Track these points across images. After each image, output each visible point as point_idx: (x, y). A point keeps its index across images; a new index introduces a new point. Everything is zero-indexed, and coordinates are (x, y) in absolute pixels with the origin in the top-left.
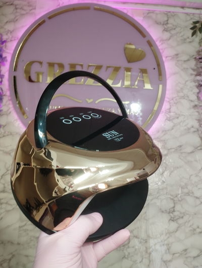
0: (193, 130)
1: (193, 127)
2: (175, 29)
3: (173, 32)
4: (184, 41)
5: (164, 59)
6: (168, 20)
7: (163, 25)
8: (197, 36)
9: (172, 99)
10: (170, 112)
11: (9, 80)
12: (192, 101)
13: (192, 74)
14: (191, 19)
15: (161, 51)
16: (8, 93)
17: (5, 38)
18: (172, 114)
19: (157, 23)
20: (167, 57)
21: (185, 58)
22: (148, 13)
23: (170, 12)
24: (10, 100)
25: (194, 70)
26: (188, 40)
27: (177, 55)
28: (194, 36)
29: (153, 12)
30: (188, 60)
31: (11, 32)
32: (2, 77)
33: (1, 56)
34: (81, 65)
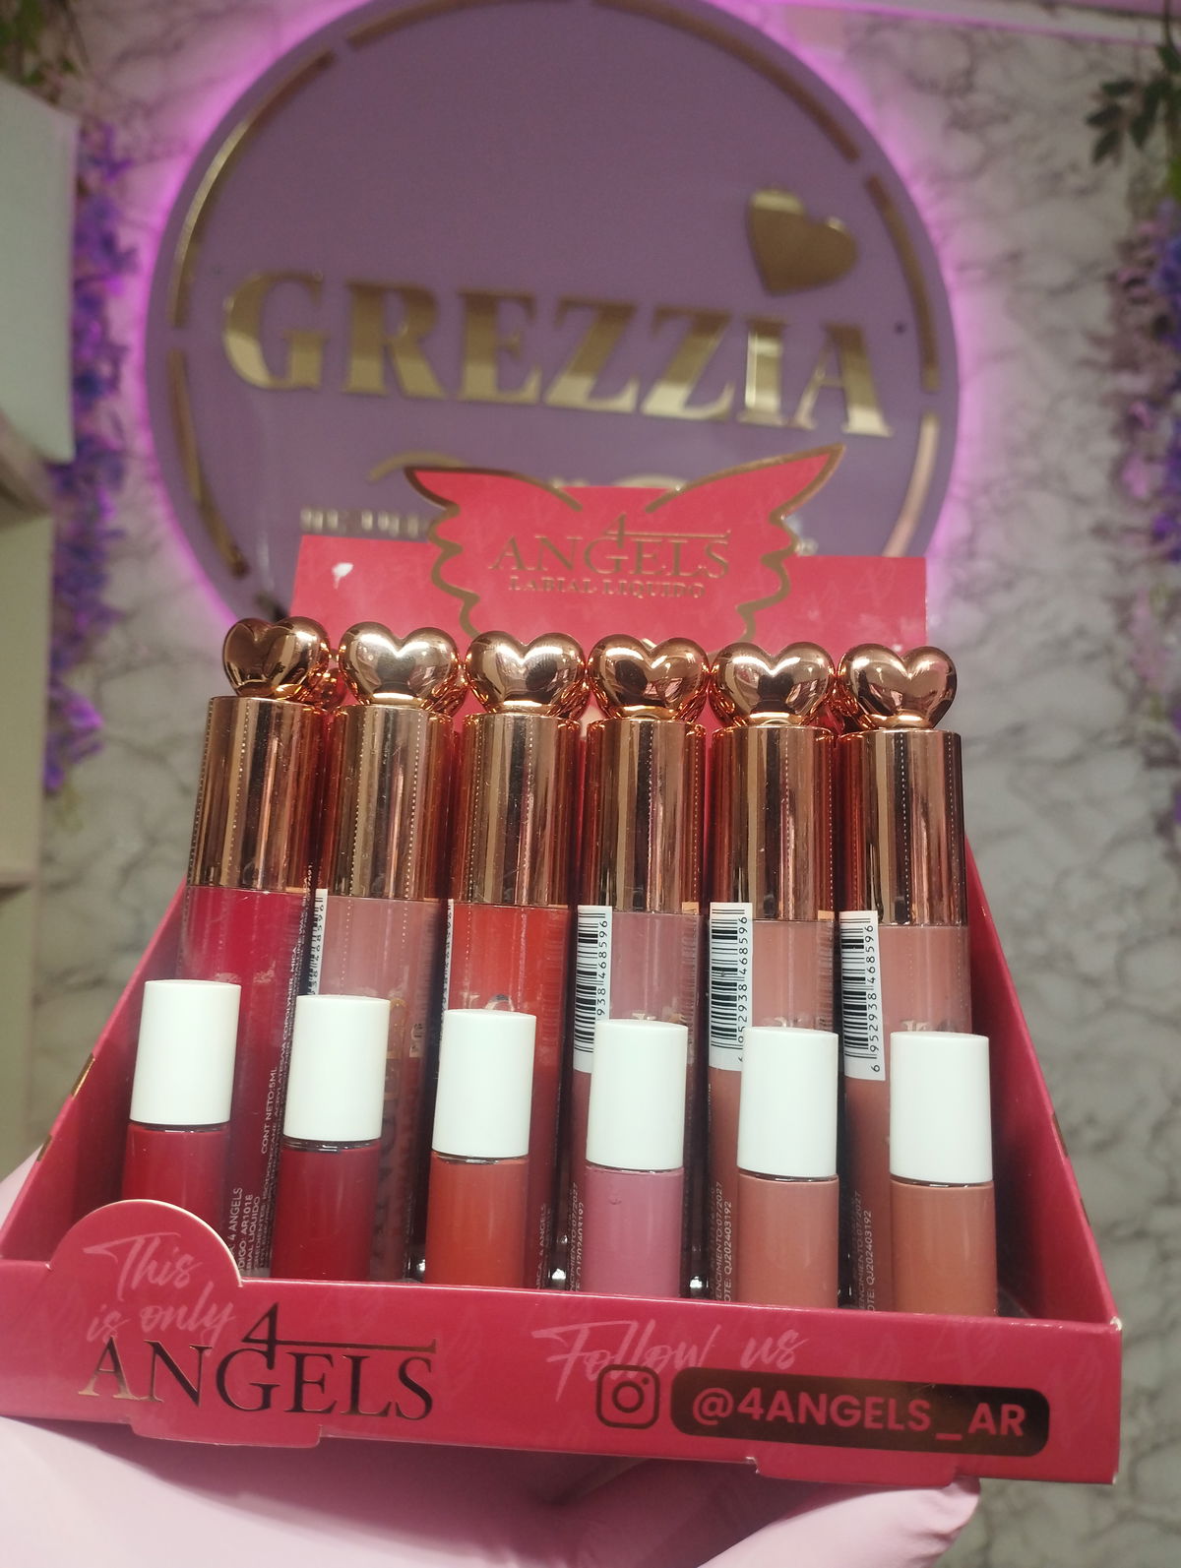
0: (1081, 647)
1: (1081, 632)
2: (1005, 119)
3: (999, 134)
4: (1052, 183)
5: (949, 276)
6: (969, 73)
7: (949, 92)
8: (1118, 160)
9: (986, 488)
10: (971, 555)
11: (147, 374)
12: (1081, 501)
13: (1087, 363)
14: (1093, 67)
15: (935, 234)
16: (140, 443)
17: (122, 139)
18: (983, 566)
19: (918, 82)
20: (962, 267)
21: (1056, 272)
22: (872, 29)
23: (981, 26)
24: (154, 479)
25: (1097, 340)
26: (1073, 181)
27: (1015, 257)
28: (1108, 162)
29: (896, 21)
30: (1070, 288)
31: (149, 111)
32: (116, 354)
33: (108, 243)
34: (527, 303)
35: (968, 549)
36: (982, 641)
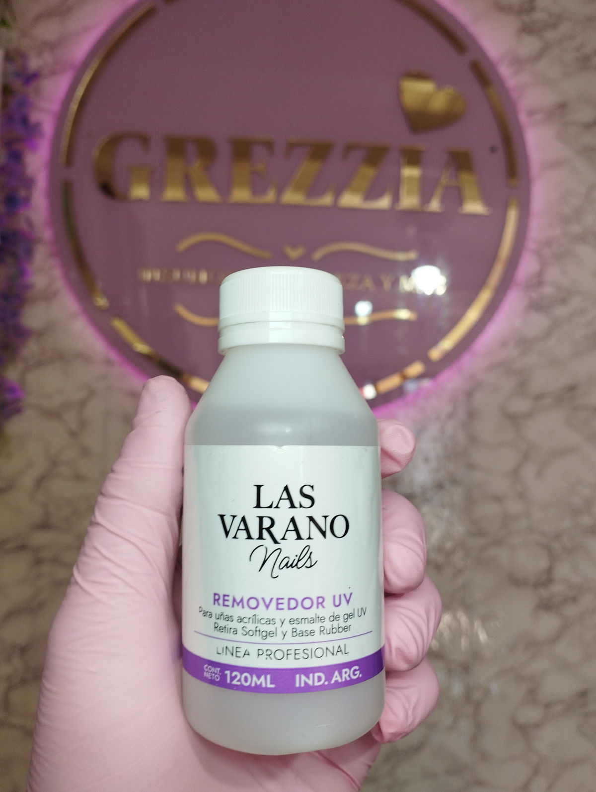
2: (554, 26)
3: (551, 35)
4: (583, 63)
5: (523, 119)
7: (520, 12)
9: (548, 243)
10: (540, 284)
11: (50, 194)
15: (514, 95)
16: (46, 233)
17: (34, 63)
18: (548, 290)
19: (501, 8)
20: (531, 113)
21: (585, 115)
24: (54, 255)
27: (562, 106)
31: (52, 46)
32: (29, 183)
33: (25, 120)
34: (269, 145)
35: (538, 280)
36: (548, 335)
